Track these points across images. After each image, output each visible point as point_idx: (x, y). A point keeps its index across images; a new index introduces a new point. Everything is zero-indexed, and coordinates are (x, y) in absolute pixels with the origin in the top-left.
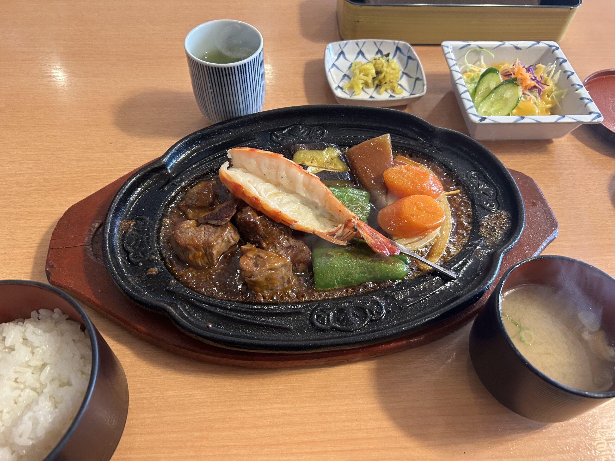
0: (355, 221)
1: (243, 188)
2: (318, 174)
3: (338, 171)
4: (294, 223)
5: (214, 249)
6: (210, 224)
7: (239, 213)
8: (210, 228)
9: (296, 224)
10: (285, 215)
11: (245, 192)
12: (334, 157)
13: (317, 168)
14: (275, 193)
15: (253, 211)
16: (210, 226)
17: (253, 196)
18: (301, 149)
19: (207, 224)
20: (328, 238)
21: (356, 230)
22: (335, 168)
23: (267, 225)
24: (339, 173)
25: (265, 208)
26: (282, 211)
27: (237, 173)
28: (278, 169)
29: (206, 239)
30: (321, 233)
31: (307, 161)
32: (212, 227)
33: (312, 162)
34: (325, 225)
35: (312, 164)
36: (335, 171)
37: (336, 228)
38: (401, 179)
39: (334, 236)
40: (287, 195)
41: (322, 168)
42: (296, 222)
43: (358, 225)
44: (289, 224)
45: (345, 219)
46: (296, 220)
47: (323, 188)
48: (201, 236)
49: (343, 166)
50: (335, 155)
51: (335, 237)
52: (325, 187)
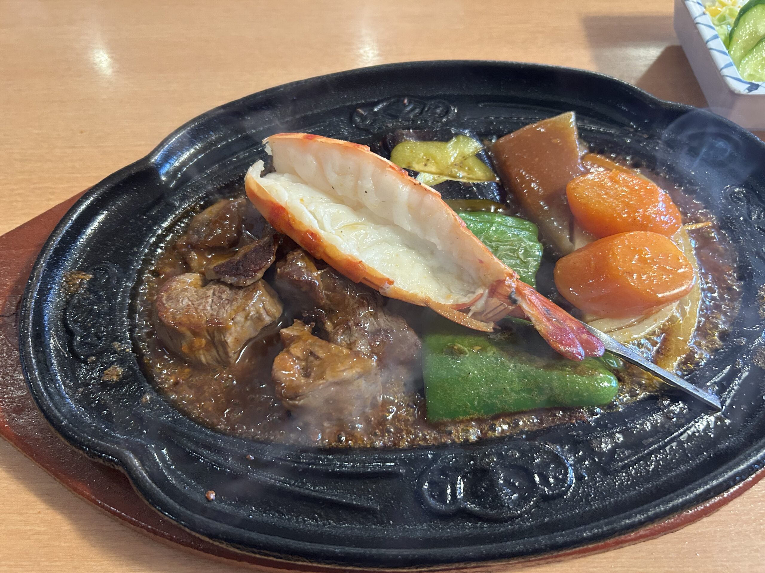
0: (512, 283)
1: (288, 214)
2: (438, 187)
3: (475, 182)
4: (387, 285)
5: (228, 335)
6: (225, 284)
7: (281, 263)
8: (224, 291)
9: (391, 286)
10: (369, 267)
11: (292, 222)
12: (469, 155)
13: (436, 176)
14: (352, 225)
15: (307, 259)
16: (223, 288)
17: (306, 229)
18: (406, 140)
19: (218, 282)
20: (456, 317)
21: (514, 302)
22: (471, 176)
23: (335, 287)
24: (478, 186)
25: (331, 254)
26: (364, 261)
27: (278, 183)
28: (358, 175)
29: (215, 313)
30: (442, 306)
31: (418, 163)
32: (227, 289)
33: (426, 165)
34: (449, 289)
35: (427, 169)
36: (471, 182)
37: (472, 297)
38: (603, 199)
39: (467, 314)
40: (375, 229)
41: (446, 175)
42: (391, 283)
43: (518, 291)
44: (378, 286)
45: (491, 279)
46: (391, 279)
47: (448, 214)
48: (204, 309)
49: (485, 173)
50: (471, 151)
51: (470, 314)
52: (451, 212)
